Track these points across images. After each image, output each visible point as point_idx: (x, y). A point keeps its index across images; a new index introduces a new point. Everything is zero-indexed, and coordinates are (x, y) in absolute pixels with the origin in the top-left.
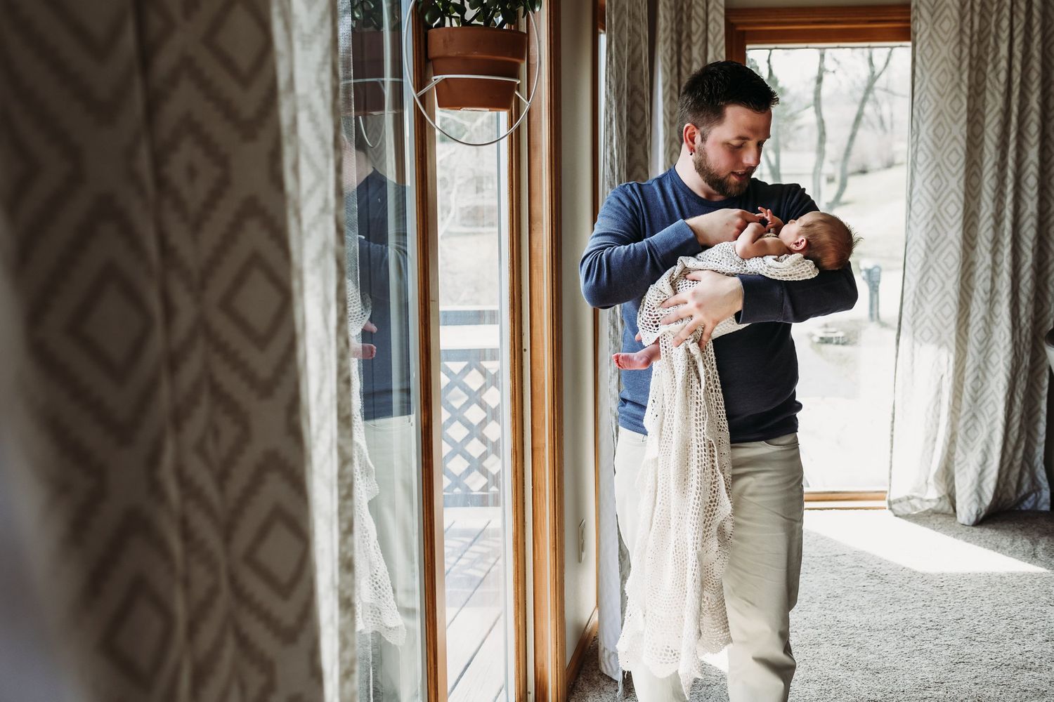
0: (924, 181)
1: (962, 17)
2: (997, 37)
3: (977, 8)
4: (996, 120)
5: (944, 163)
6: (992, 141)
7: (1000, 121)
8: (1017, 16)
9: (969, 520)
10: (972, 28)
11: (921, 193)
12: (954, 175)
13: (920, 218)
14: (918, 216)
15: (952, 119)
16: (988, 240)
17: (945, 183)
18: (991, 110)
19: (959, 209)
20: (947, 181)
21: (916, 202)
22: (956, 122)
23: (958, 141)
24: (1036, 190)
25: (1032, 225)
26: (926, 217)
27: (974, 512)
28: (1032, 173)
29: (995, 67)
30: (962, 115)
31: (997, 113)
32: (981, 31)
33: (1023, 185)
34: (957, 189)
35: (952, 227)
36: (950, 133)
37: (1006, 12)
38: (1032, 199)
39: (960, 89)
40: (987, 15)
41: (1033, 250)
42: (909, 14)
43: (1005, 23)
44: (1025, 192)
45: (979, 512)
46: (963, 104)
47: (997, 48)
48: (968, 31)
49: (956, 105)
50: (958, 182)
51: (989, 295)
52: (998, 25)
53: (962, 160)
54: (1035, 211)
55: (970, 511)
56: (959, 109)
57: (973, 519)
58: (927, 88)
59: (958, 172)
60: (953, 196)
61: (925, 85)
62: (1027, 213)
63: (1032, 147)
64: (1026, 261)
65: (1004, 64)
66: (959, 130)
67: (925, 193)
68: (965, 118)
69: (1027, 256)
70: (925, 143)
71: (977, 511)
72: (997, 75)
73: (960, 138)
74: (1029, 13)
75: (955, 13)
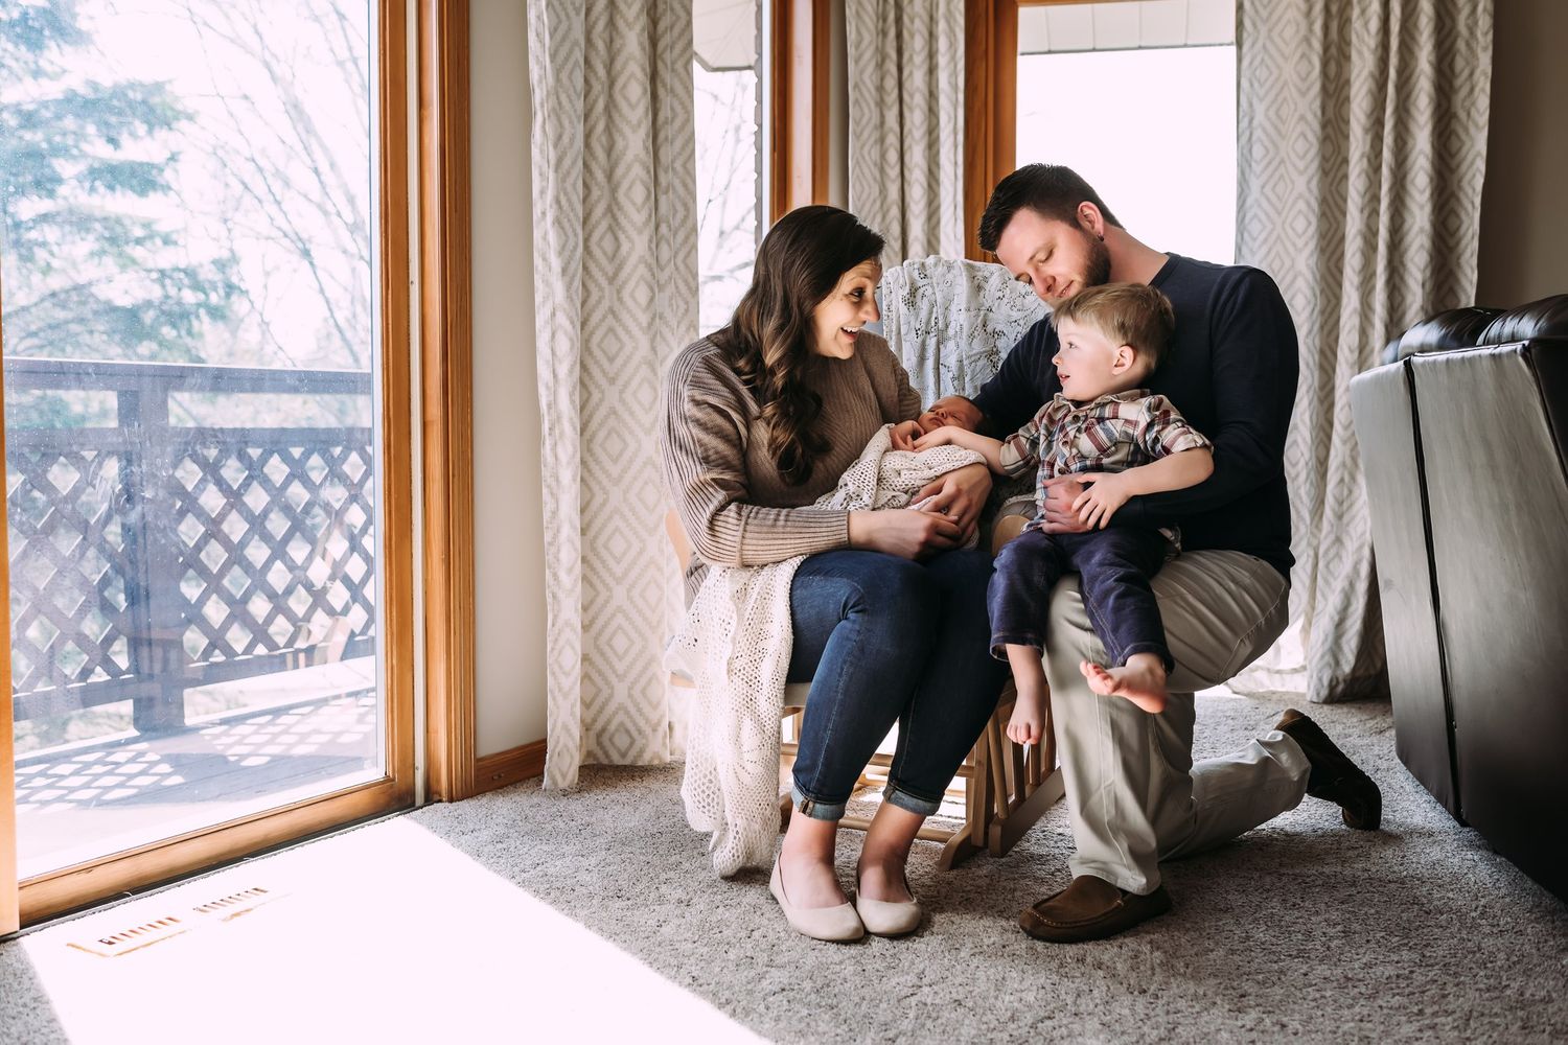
0: (1263, 187)
4: (1364, 90)
5: (1289, 158)
6: (1358, 120)
7: (1370, 91)
9: (1318, 694)
11: (1260, 206)
12: (1301, 173)
13: (1258, 242)
14: (1254, 239)
15: (1299, 90)
16: (1354, 271)
17: (1290, 186)
18: (1358, 76)
19: (1310, 223)
20: (1293, 182)
21: (1251, 220)
22: (1303, 94)
23: (1307, 122)
24: (1427, 193)
25: (1422, 246)
26: (1266, 240)
27: (1326, 682)
28: (1422, 168)
29: (1363, 12)
30: (1312, 84)
31: (1366, 80)
33: (1410, 187)
34: (1307, 195)
35: (1300, 251)
36: (1295, 110)
38: (1422, 207)
39: (1310, 44)
41: (1423, 285)
44: (1412, 197)
45: (1334, 683)
46: (1313, 68)
49: (1304, 67)
50: (1309, 182)
51: (1356, 354)
53: (1314, 150)
54: (1427, 226)
55: (1320, 679)
56: (1308, 74)
57: (1324, 693)
58: (1264, 47)
59: (1306, 168)
60: (1301, 205)
61: (1259, 44)
62: (1416, 228)
63: (1422, 129)
64: (1414, 301)
66: (1306, 106)
67: (1265, 204)
68: (1317, 87)
69: (1414, 295)
70: (1264, 130)
71: (1331, 681)
72: (1366, 24)
73: (1310, 117)
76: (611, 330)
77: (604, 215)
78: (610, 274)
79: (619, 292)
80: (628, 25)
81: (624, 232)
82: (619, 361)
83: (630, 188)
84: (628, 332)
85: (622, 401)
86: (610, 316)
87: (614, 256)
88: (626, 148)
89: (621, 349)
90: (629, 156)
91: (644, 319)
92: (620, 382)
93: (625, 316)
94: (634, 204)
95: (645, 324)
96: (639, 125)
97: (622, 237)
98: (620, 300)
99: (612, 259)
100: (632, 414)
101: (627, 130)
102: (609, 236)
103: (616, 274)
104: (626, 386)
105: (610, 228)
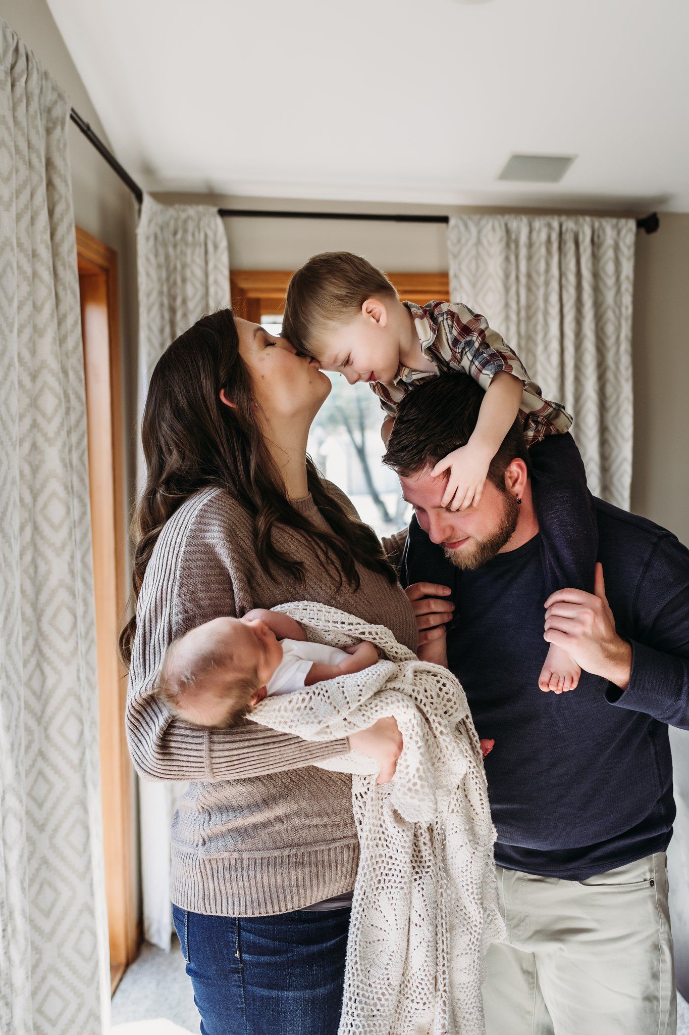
1: (507, 290)
2: (546, 313)
3: (523, 279)
8: (567, 291)
10: (518, 302)
32: (529, 307)
37: (555, 285)
40: (534, 288)
42: (447, 284)
43: (554, 298)
47: (546, 325)
48: (513, 305)
52: (546, 300)
65: (555, 345)
74: (579, 287)
75: (500, 285)
76: (41, 773)
77: (33, 652)
78: (39, 714)
79: (46, 729)
80: (47, 440)
81: (49, 663)
82: (48, 805)
83: (55, 616)
84: (56, 771)
85: (53, 847)
86: (39, 759)
87: (42, 692)
88: (49, 572)
89: (49, 791)
90: (53, 581)
91: (74, 756)
92: (50, 827)
93: (53, 755)
94: (60, 632)
95: (76, 761)
96: (63, 547)
97: (47, 669)
98: (47, 738)
99: (38, 697)
100: (63, 859)
101: (50, 554)
102: (38, 673)
103: (43, 712)
104: (56, 830)
105: (39, 665)
